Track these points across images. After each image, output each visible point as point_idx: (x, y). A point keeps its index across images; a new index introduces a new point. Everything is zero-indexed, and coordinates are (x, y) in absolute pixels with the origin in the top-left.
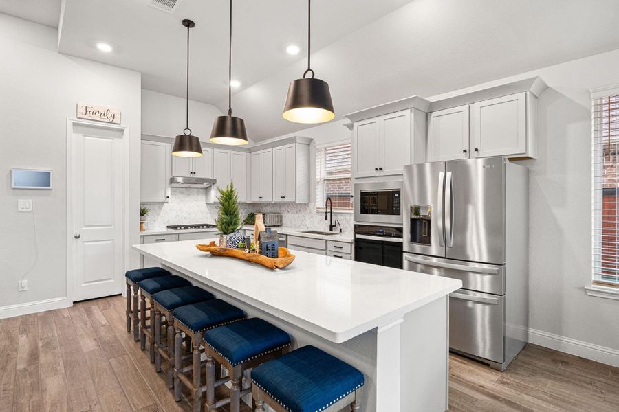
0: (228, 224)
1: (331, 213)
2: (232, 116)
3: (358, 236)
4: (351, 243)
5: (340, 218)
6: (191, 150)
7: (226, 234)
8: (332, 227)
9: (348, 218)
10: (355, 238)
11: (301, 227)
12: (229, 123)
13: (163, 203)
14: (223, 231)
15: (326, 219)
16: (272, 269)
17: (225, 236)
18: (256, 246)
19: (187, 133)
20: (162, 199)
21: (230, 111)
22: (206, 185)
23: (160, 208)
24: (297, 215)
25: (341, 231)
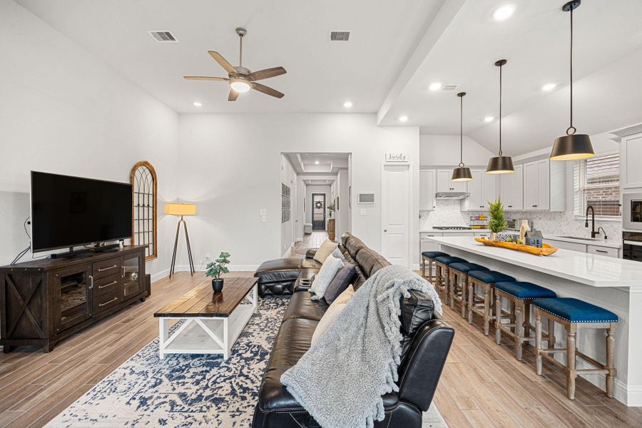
0: (497, 226)
1: (593, 221)
2: (503, 156)
3: (626, 242)
4: (619, 249)
5: (604, 226)
6: (465, 177)
7: (496, 231)
8: (593, 234)
9: (616, 226)
10: (624, 244)
11: (556, 232)
12: (500, 162)
13: (429, 211)
14: (493, 230)
15: (587, 225)
16: (538, 255)
17: (495, 234)
18: (523, 241)
19: (462, 165)
20: (430, 208)
21: (501, 152)
22: (461, 197)
23: (428, 214)
24: (551, 222)
25: (606, 238)
